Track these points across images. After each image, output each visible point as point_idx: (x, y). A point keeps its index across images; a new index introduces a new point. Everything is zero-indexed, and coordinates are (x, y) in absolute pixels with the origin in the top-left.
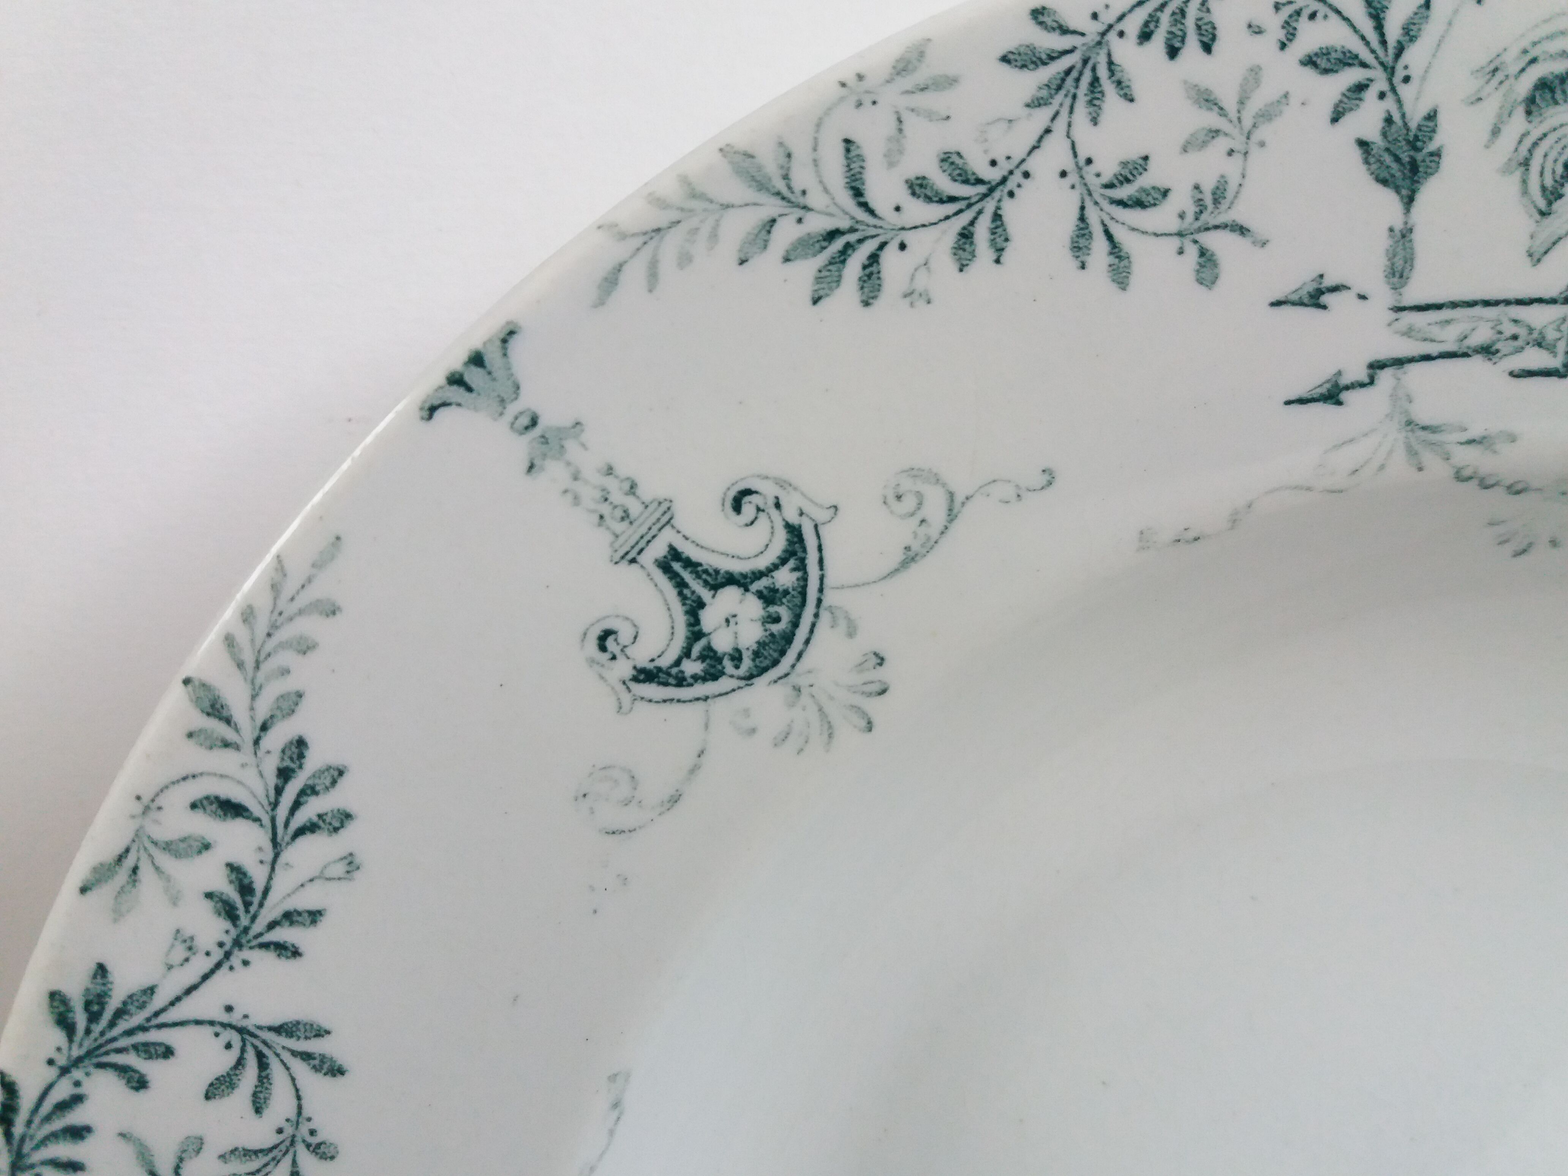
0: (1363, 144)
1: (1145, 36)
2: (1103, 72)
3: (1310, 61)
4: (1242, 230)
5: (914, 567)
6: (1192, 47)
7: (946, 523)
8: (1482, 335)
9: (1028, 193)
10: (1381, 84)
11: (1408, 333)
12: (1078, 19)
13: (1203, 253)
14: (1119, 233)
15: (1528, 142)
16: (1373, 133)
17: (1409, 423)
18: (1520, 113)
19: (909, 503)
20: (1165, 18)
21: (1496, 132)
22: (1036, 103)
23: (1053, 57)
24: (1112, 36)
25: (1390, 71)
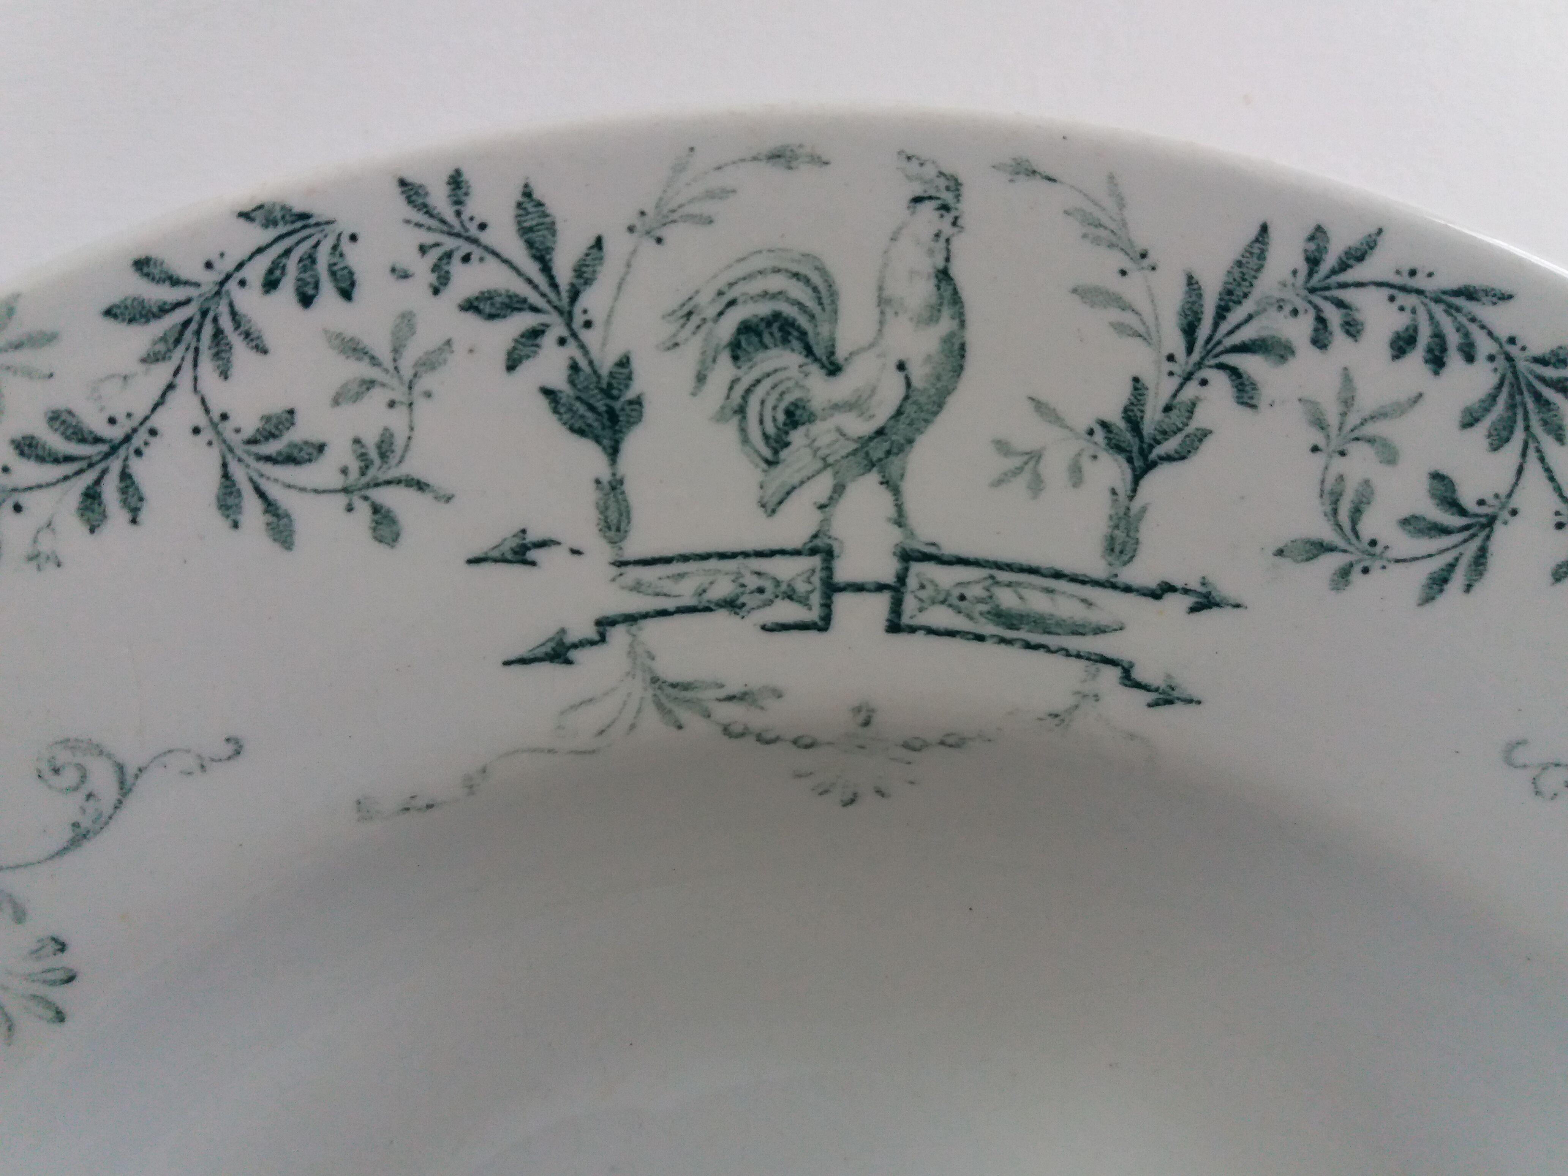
0: (548, 392)
1: (271, 284)
2: (226, 323)
3: (470, 306)
4: (420, 486)
5: (88, 847)
6: (328, 294)
7: (119, 797)
8: (723, 589)
9: (155, 450)
10: (558, 329)
11: (637, 587)
12: (191, 269)
13: (376, 509)
14: (274, 492)
15: (739, 390)
16: (558, 380)
17: (655, 680)
18: (725, 358)
19: (70, 777)
20: (292, 265)
21: (701, 378)
22: (152, 358)
23: (165, 310)
24: (232, 285)
25: (568, 317)
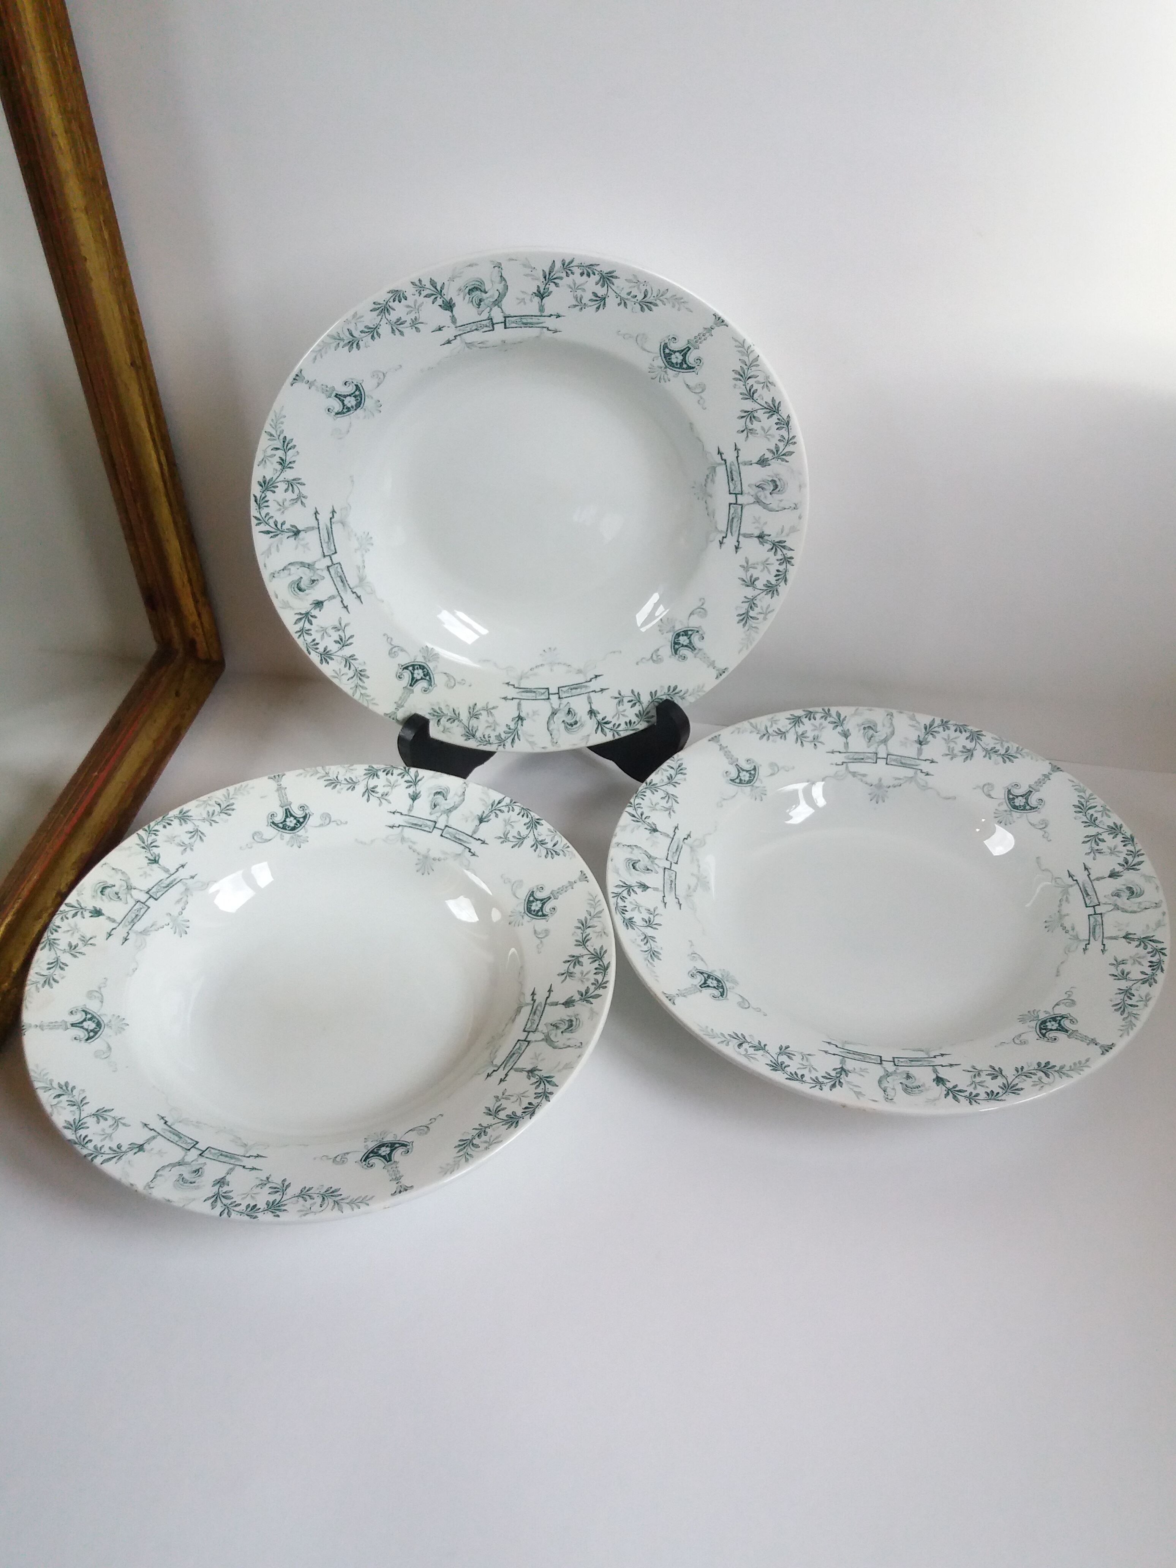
0: (440, 306)
1: (394, 301)
2: (388, 308)
4: (422, 323)
5: (380, 386)
6: (403, 300)
7: (384, 378)
8: (474, 328)
9: (381, 327)
10: (439, 296)
11: (460, 330)
12: (382, 302)
13: (416, 328)
14: (400, 329)
15: (471, 299)
16: (441, 303)
17: (466, 343)
18: (468, 295)
19: (376, 376)
20: (397, 298)
21: (464, 299)
22: (378, 315)
23: (379, 308)
24: (388, 303)
25: (441, 295)
